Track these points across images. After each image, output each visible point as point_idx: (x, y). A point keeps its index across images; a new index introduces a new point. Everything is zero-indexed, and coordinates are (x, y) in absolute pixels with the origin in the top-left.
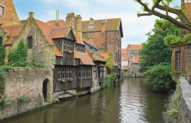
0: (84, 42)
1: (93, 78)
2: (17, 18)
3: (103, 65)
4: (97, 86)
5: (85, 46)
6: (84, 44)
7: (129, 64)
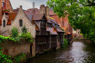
0: (51, 21)
1: (57, 42)
2: (12, 8)
3: (63, 34)
4: (59, 46)
5: (52, 24)
6: (51, 23)
7: (77, 32)
